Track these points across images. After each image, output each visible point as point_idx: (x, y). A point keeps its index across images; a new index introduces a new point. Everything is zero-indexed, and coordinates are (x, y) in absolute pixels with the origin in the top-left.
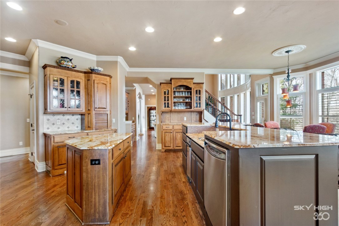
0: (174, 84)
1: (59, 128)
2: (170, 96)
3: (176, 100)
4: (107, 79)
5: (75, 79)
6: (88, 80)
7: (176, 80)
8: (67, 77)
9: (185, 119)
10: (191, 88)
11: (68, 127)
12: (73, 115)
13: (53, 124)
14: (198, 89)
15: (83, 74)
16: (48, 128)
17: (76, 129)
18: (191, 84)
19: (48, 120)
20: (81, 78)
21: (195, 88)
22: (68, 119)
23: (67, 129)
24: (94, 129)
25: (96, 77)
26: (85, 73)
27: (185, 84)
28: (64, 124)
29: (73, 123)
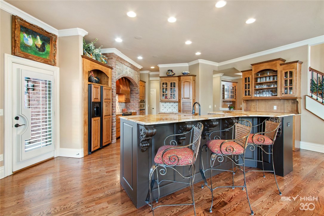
0: (255, 70)
1: (167, 110)
2: (250, 83)
3: (257, 87)
4: (190, 78)
5: (173, 82)
6: (180, 81)
7: (257, 65)
8: (169, 81)
9: (275, 108)
10: (276, 71)
11: (172, 110)
12: (175, 103)
13: (165, 108)
14: (288, 71)
15: (178, 78)
16: (163, 110)
17: (176, 111)
18: (276, 66)
19: (163, 105)
20: (176, 80)
21: (284, 69)
22: (172, 105)
23: (172, 111)
24: (182, 112)
25: (183, 78)
26: (178, 76)
27: (268, 68)
28: (170, 108)
29: (174, 108)
